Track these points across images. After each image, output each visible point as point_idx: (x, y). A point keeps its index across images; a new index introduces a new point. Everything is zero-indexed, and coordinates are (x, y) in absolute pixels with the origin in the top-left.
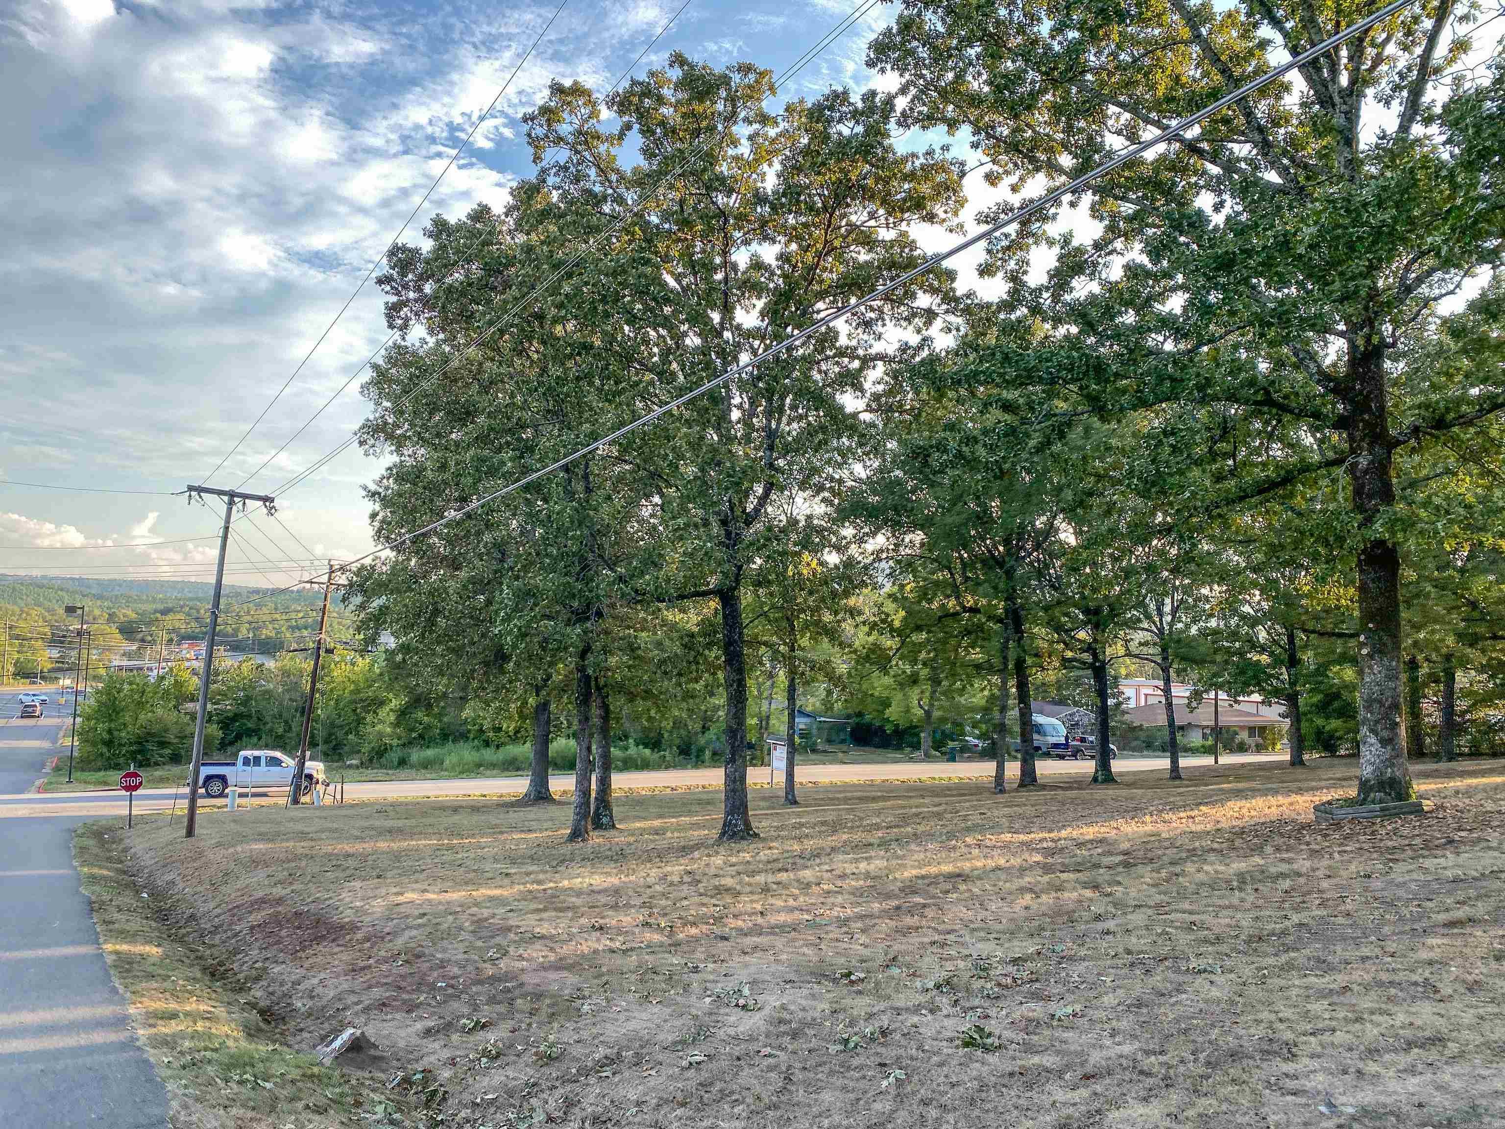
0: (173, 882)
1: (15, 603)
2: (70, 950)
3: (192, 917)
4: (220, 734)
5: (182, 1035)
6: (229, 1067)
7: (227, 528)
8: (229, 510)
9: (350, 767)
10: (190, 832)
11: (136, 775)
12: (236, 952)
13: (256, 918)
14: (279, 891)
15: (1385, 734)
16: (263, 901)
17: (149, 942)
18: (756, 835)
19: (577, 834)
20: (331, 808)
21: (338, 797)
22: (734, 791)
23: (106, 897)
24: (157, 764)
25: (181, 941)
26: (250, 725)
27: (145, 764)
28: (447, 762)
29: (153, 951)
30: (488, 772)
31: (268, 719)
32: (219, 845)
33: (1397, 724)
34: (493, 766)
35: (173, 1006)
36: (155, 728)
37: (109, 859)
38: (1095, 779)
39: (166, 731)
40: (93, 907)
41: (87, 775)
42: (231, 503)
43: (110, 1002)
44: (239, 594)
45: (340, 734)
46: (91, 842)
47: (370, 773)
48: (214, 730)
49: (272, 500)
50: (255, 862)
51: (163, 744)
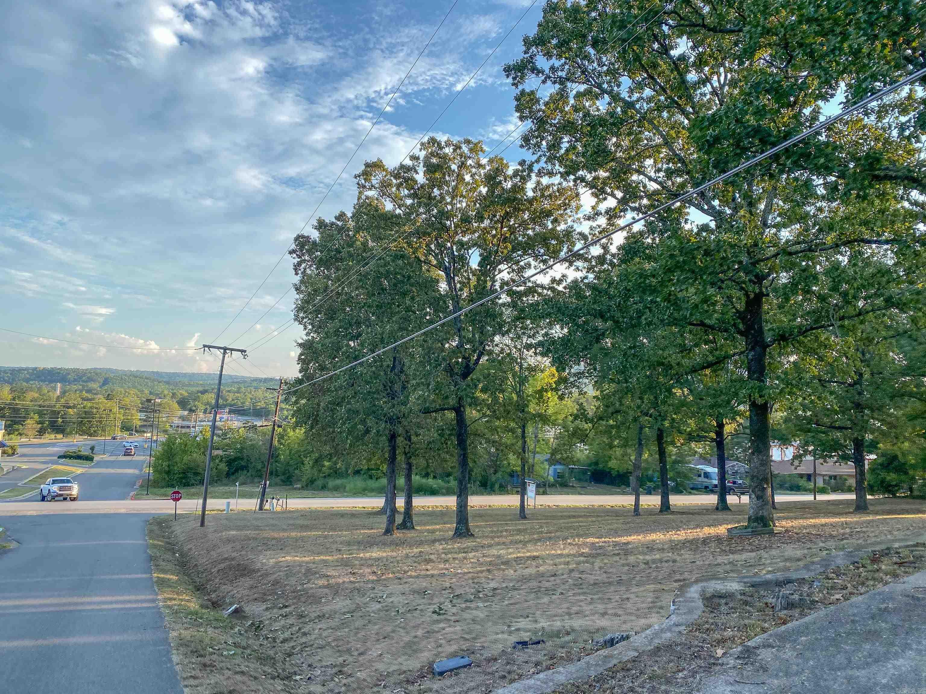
0: (191, 549)
1: (122, 387)
2: (139, 576)
3: (196, 565)
4: (227, 469)
5: (175, 605)
6: (188, 614)
7: (222, 367)
8: (224, 357)
9: (296, 489)
10: (202, 524)
11: (178, 493)
12: (208, 581)
13: (222, 566)
14: (234, 554)
15: (759, 493)
16: (226, 559)
17: (173, 574)
18: (472, 535)
19: (388, 531)
20: (278, 513)
21: (284, 506)
22: (460, 511)
23: (158, 554)
24: (193, 485)
25: (189, 575)
26: (243, 463)
27: (187, 485)
28: (347, 489)
29: (175, 578)
30: (369, 494)
31: (252, 460)
32: (215, 531)
33: (765, 488)
34: (372, 490)
35: (175, 596)
36: (192, 465)
37: (163, 537)
38: (717, 509)
39: (198, 466)
40: (151, 558)
41: (155, 490)
42: (225, 353)
43: (151, 594)
44: (245, 382)
45: (291, 469)
46: (155, 528)
47: (305, 492)
48: (223, 467)
49: (245, 351)
50: (229, 540)
51: (196, 474)
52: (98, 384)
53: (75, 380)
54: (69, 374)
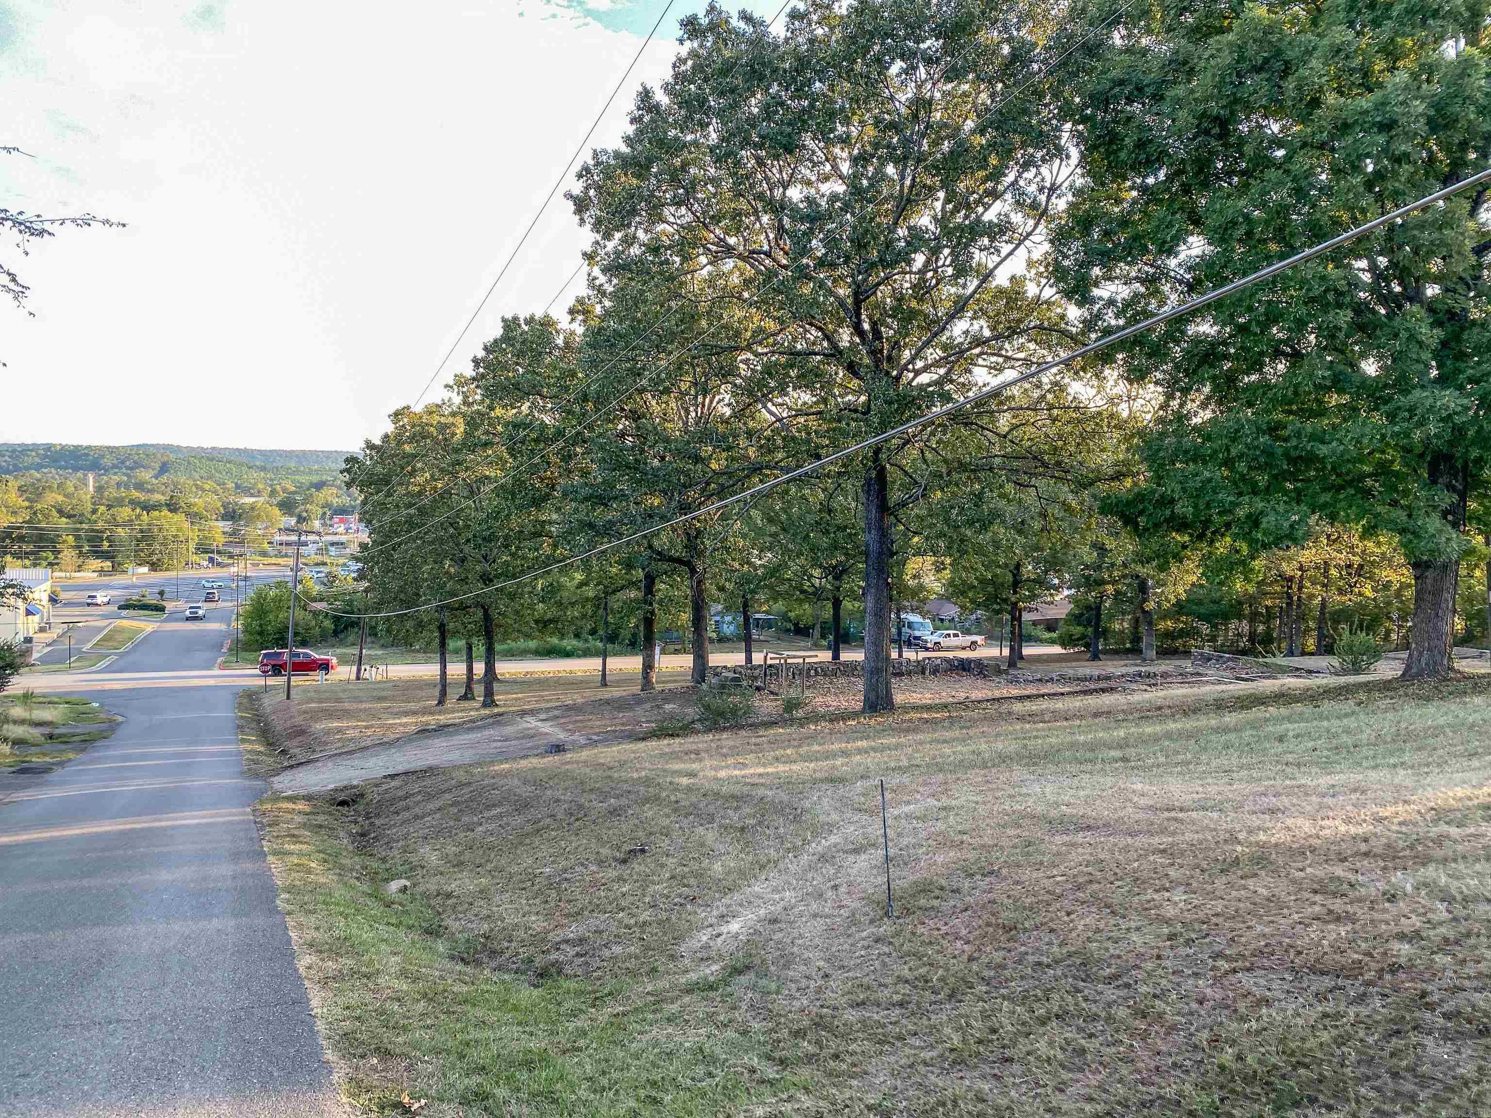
0: (273, 719)
1: (190, 477)
3: (274, 731)
10: (288, 697)
13: (290, 731)
14: (302, 723)
16: (295, 726)
19: (440, 703)
20: (379, 684)
21: (385, 675)
23: (245, 724)
26: (353, 619)
32: (298, 704)
37: (252, 709)
40: (238, 727)
41: (247, 654)
46: (245, 701)
48: (328, 624)
50: (304, 712)
52: (152, 473)
53: (114, 466)
54: (103, 456)
